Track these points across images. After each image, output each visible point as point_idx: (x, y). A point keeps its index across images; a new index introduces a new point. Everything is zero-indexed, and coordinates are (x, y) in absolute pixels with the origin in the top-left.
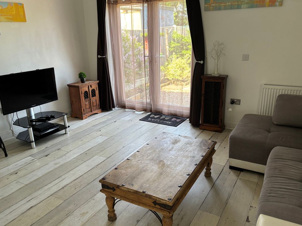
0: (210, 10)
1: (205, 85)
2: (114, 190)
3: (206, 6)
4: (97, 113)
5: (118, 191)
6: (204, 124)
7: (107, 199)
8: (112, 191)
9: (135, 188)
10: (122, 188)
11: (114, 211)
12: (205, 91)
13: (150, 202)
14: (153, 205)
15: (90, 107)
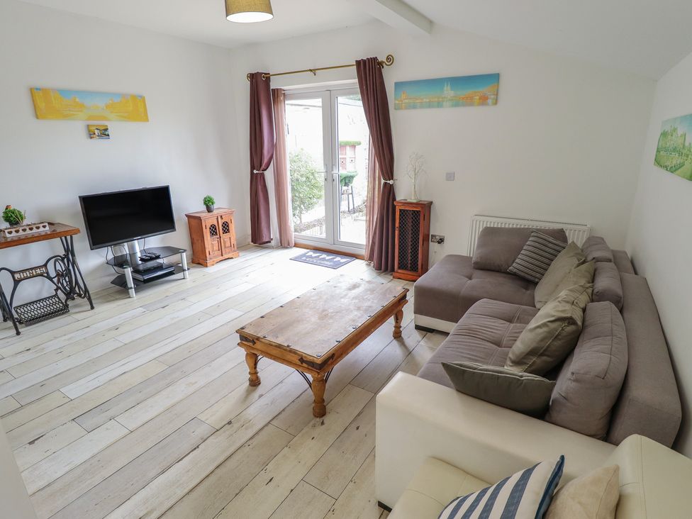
0: (402, 109)
1: (400, 215)
2: (254, 343)
3: (397, 102)
4: (232, 258)
5: (258, 346)
6: (399, 271)
7: (247, 355)
8: (251, 344)
9: (280, 340)
10: (263, 340)
11: (256, 373)
12: (400, 223)
13: (295, 359)
14: (299, 363)
15: (220, 249)
